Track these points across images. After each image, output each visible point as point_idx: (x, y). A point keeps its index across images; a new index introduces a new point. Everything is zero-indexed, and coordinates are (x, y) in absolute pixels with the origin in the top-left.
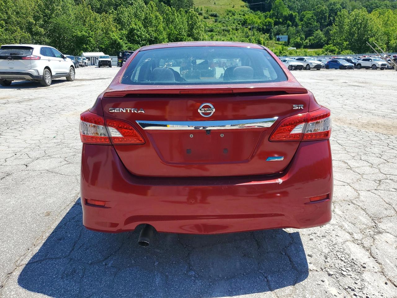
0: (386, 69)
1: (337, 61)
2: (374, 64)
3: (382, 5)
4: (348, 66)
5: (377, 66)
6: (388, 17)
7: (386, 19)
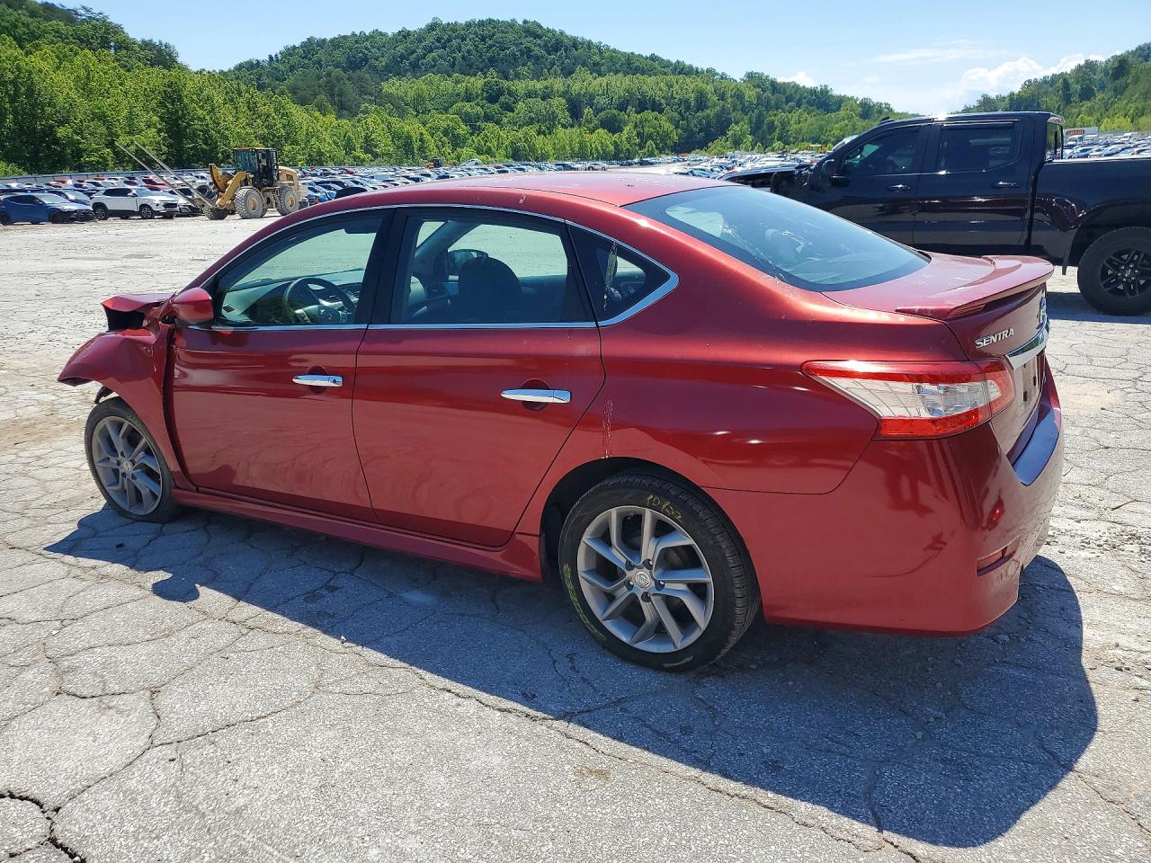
0: (178, 216)
1: (34, 198)
2: (144, 203)
3: (45, 32)
4: (76, 211)
5: (155, 209)
6: (86, 68)
7: (82, 73)
